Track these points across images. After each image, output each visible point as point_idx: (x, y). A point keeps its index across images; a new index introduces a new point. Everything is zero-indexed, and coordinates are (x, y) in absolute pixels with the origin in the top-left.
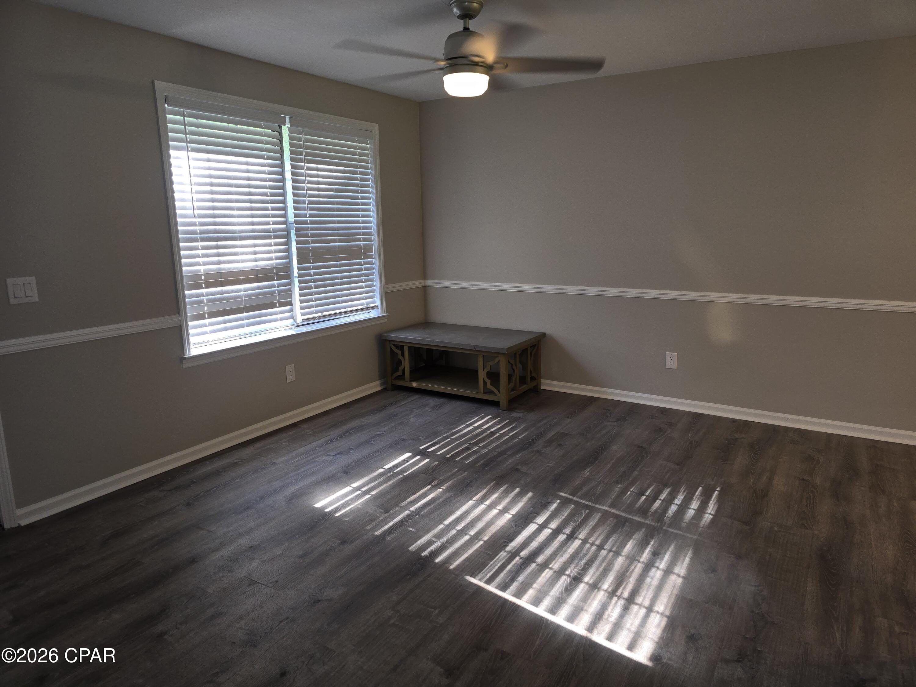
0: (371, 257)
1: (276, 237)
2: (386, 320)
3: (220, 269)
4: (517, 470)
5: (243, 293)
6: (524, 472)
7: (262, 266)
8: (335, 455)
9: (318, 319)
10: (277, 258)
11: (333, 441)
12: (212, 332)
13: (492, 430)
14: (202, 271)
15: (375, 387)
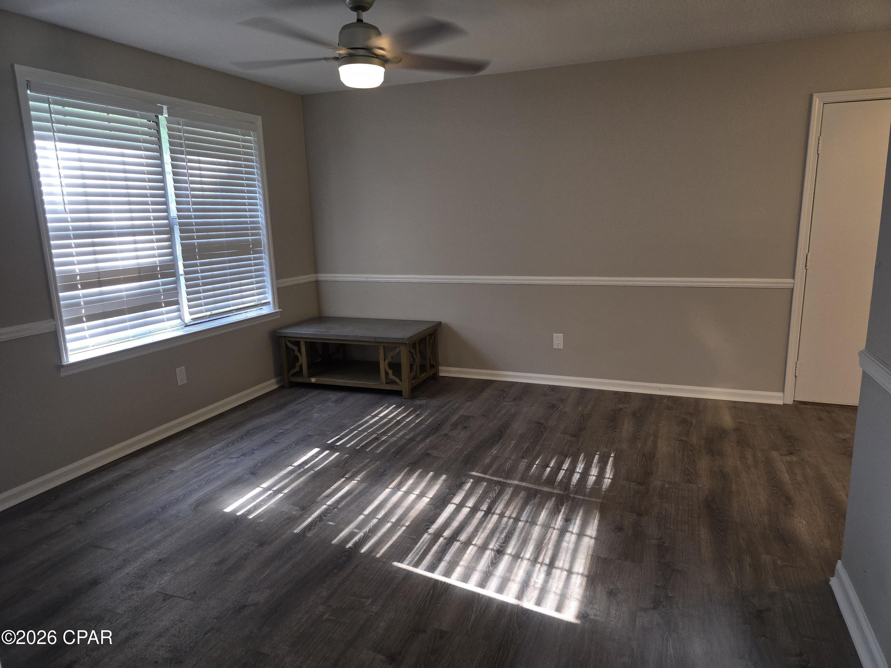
0: (260, 252)
1: (158, 233)
2: (279, 316)
3: (97, 268)
4: (428, 455)
5: (124, 293)
6: (435, 456)
7: (144, 264)
8: (239, 457)
9: (208, 318)
10: (160, 255)
11: (234, 442)
12: (92, 336)
13: (398, 419)
14: (77, 271)
15: (271, 385)
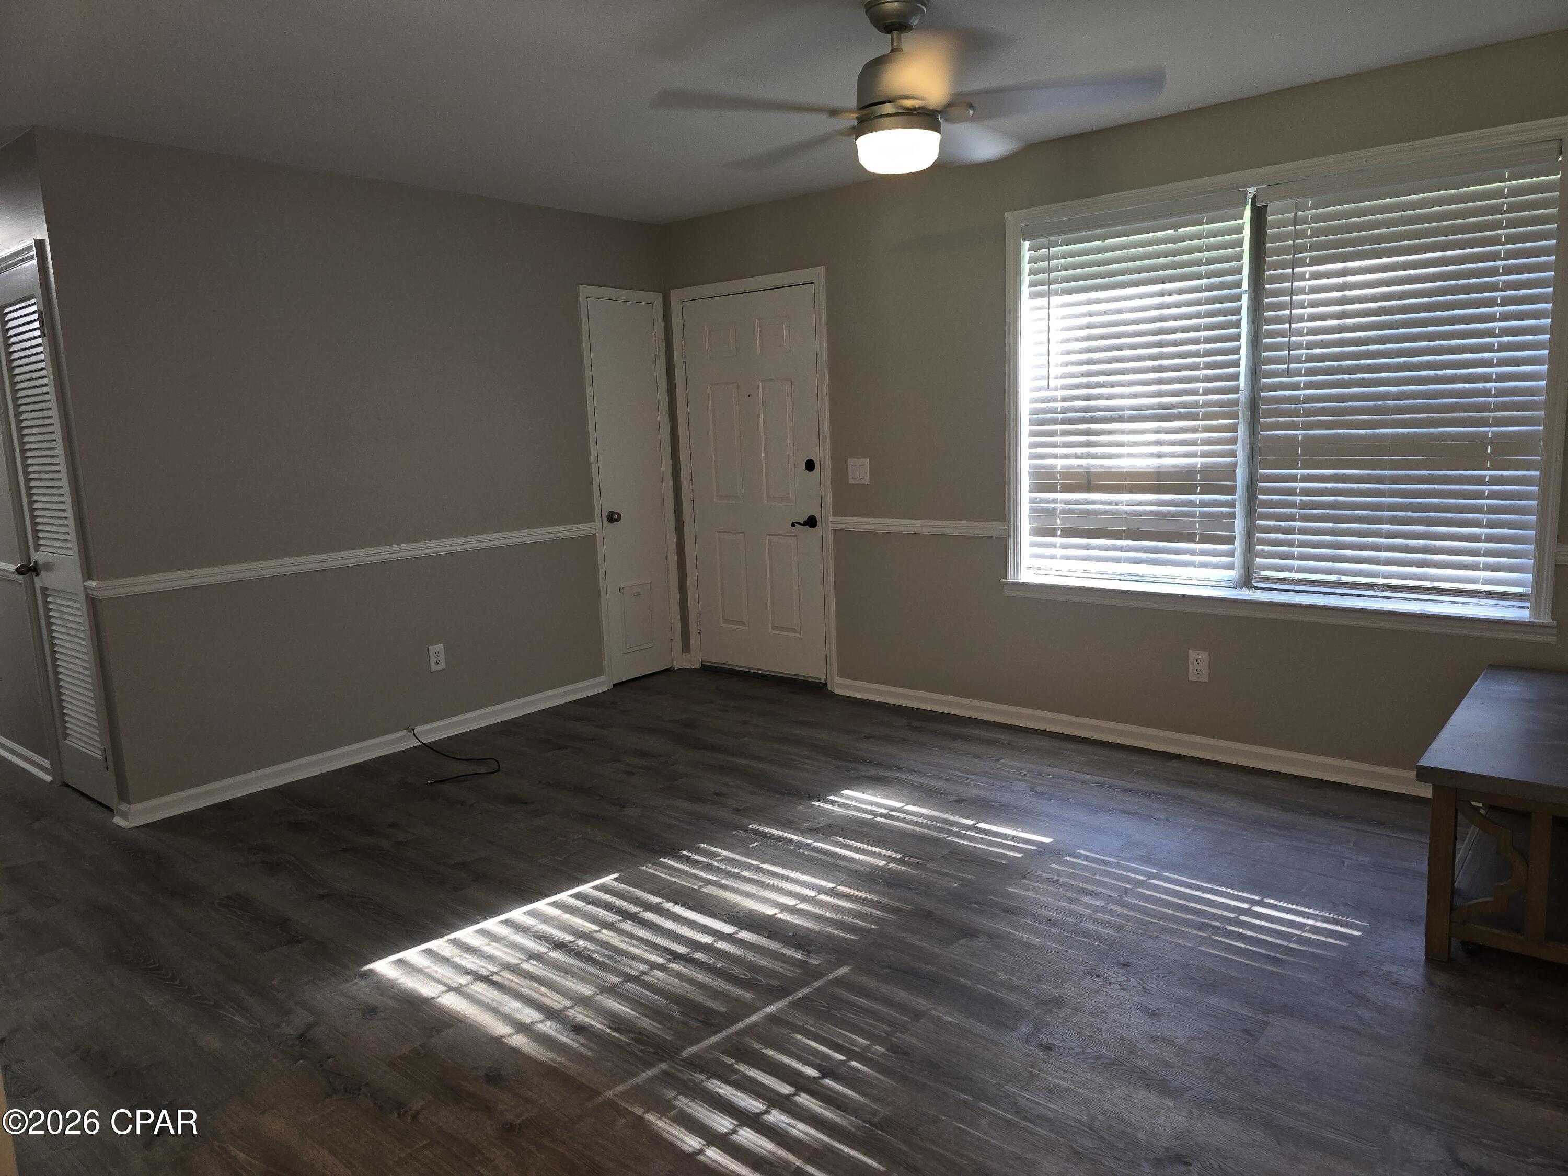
0: (1527, 467)
1: (1206, 417)
2: (1550, 639)
3: (1088, 466)
5: (1125, 508)
7: (1170, 466)
8: (1035, 791)
10: (1205, 455)
11: (1106, 787)
14: (1059, 468)
